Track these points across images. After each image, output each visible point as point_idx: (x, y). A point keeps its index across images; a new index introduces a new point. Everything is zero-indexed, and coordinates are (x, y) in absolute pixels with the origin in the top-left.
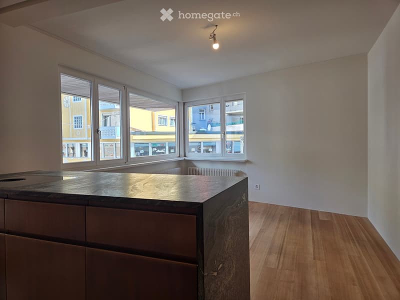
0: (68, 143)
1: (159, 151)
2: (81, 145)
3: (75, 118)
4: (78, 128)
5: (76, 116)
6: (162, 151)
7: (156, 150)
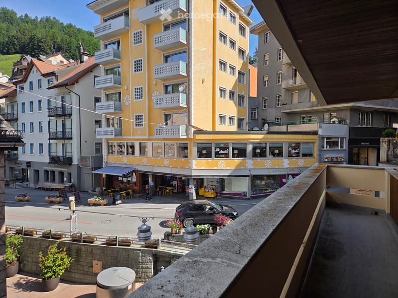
0: (127, 142)
1: (222, 152)
2: (140, 143)
3: (136, 116)
4: (139, 127)
5: (137, 115)
6: (226, 152)
7: (219, 150)
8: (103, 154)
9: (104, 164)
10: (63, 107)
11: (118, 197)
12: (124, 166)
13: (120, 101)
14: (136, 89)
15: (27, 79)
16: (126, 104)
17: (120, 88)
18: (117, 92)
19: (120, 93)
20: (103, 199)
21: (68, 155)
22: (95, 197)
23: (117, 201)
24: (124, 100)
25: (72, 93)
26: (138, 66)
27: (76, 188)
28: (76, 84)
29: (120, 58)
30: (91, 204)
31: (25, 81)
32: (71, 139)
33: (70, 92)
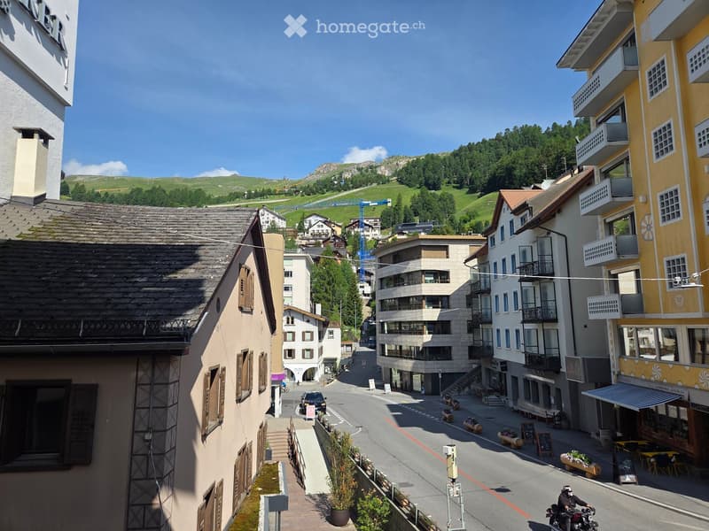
3: (668, 263)
5: (671, 259)
8: (611, 354)
9: (613, 378)
10: (543, 263)
11: (626, 465)
12: (654, 386)
13: (634, 233)
14: (662, 197)
15: (497, 223)
16: (646, 237)
17: (631, 203)
18: (626, 213)
19: (632, 215)
20: (590, 463)
21: (554, 353)
22: (574, 452)
23: (624, 474)
24: (641, 228)
25: (552, 234)
26: (663, 141)
27: (569, 423)
28: (557, 215)
29: (627, 139)
30: (567, 467)
31: (496, 228)
32: (555, 320)
33: (548, 233)
